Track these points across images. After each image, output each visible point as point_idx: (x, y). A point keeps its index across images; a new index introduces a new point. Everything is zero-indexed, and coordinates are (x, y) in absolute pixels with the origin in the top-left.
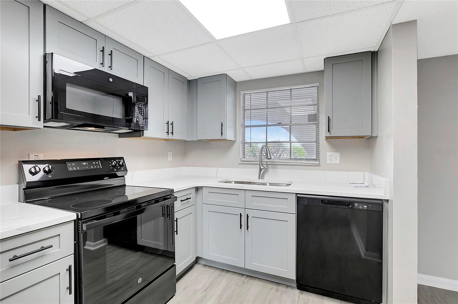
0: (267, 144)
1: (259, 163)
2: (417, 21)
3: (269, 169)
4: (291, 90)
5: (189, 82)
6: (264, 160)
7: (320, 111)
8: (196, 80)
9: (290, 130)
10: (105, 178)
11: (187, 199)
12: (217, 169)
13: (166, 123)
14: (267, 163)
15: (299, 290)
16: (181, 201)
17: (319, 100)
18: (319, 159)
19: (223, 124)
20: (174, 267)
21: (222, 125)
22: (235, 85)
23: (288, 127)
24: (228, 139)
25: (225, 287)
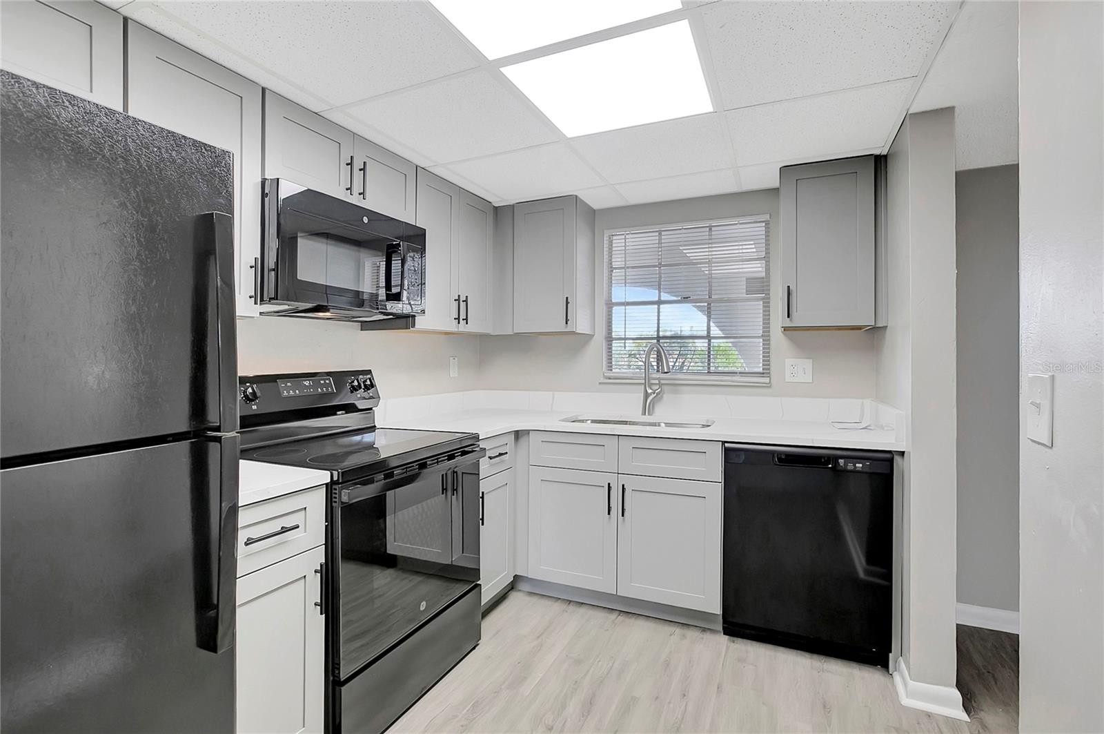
0: (658, 341)
1: (643, 381)
2: (956, 109)
3: (664, 393)
4: (710, 229)
5: (497, 210)
6: (654, 376)
7: (771, 274)
8: (512, 207)
9: (709, 312)
10: (338, 413)
11: (501, 455)
12: (553, 395)
13: (455, 300)
14: (659, 382)
15: (727, 637)
16: (490, 458)
17: (769, 249)
18: (769, 373)
19: (569, 301)
20: (477, 589)
21: (567, 303)
22: (592, 216)
23: (704, 306)
24: (580, 332)
25: (578, 632)
